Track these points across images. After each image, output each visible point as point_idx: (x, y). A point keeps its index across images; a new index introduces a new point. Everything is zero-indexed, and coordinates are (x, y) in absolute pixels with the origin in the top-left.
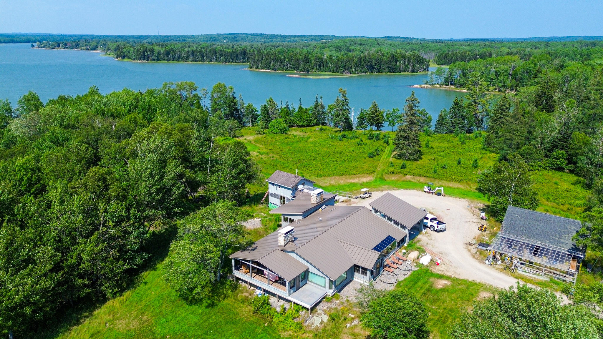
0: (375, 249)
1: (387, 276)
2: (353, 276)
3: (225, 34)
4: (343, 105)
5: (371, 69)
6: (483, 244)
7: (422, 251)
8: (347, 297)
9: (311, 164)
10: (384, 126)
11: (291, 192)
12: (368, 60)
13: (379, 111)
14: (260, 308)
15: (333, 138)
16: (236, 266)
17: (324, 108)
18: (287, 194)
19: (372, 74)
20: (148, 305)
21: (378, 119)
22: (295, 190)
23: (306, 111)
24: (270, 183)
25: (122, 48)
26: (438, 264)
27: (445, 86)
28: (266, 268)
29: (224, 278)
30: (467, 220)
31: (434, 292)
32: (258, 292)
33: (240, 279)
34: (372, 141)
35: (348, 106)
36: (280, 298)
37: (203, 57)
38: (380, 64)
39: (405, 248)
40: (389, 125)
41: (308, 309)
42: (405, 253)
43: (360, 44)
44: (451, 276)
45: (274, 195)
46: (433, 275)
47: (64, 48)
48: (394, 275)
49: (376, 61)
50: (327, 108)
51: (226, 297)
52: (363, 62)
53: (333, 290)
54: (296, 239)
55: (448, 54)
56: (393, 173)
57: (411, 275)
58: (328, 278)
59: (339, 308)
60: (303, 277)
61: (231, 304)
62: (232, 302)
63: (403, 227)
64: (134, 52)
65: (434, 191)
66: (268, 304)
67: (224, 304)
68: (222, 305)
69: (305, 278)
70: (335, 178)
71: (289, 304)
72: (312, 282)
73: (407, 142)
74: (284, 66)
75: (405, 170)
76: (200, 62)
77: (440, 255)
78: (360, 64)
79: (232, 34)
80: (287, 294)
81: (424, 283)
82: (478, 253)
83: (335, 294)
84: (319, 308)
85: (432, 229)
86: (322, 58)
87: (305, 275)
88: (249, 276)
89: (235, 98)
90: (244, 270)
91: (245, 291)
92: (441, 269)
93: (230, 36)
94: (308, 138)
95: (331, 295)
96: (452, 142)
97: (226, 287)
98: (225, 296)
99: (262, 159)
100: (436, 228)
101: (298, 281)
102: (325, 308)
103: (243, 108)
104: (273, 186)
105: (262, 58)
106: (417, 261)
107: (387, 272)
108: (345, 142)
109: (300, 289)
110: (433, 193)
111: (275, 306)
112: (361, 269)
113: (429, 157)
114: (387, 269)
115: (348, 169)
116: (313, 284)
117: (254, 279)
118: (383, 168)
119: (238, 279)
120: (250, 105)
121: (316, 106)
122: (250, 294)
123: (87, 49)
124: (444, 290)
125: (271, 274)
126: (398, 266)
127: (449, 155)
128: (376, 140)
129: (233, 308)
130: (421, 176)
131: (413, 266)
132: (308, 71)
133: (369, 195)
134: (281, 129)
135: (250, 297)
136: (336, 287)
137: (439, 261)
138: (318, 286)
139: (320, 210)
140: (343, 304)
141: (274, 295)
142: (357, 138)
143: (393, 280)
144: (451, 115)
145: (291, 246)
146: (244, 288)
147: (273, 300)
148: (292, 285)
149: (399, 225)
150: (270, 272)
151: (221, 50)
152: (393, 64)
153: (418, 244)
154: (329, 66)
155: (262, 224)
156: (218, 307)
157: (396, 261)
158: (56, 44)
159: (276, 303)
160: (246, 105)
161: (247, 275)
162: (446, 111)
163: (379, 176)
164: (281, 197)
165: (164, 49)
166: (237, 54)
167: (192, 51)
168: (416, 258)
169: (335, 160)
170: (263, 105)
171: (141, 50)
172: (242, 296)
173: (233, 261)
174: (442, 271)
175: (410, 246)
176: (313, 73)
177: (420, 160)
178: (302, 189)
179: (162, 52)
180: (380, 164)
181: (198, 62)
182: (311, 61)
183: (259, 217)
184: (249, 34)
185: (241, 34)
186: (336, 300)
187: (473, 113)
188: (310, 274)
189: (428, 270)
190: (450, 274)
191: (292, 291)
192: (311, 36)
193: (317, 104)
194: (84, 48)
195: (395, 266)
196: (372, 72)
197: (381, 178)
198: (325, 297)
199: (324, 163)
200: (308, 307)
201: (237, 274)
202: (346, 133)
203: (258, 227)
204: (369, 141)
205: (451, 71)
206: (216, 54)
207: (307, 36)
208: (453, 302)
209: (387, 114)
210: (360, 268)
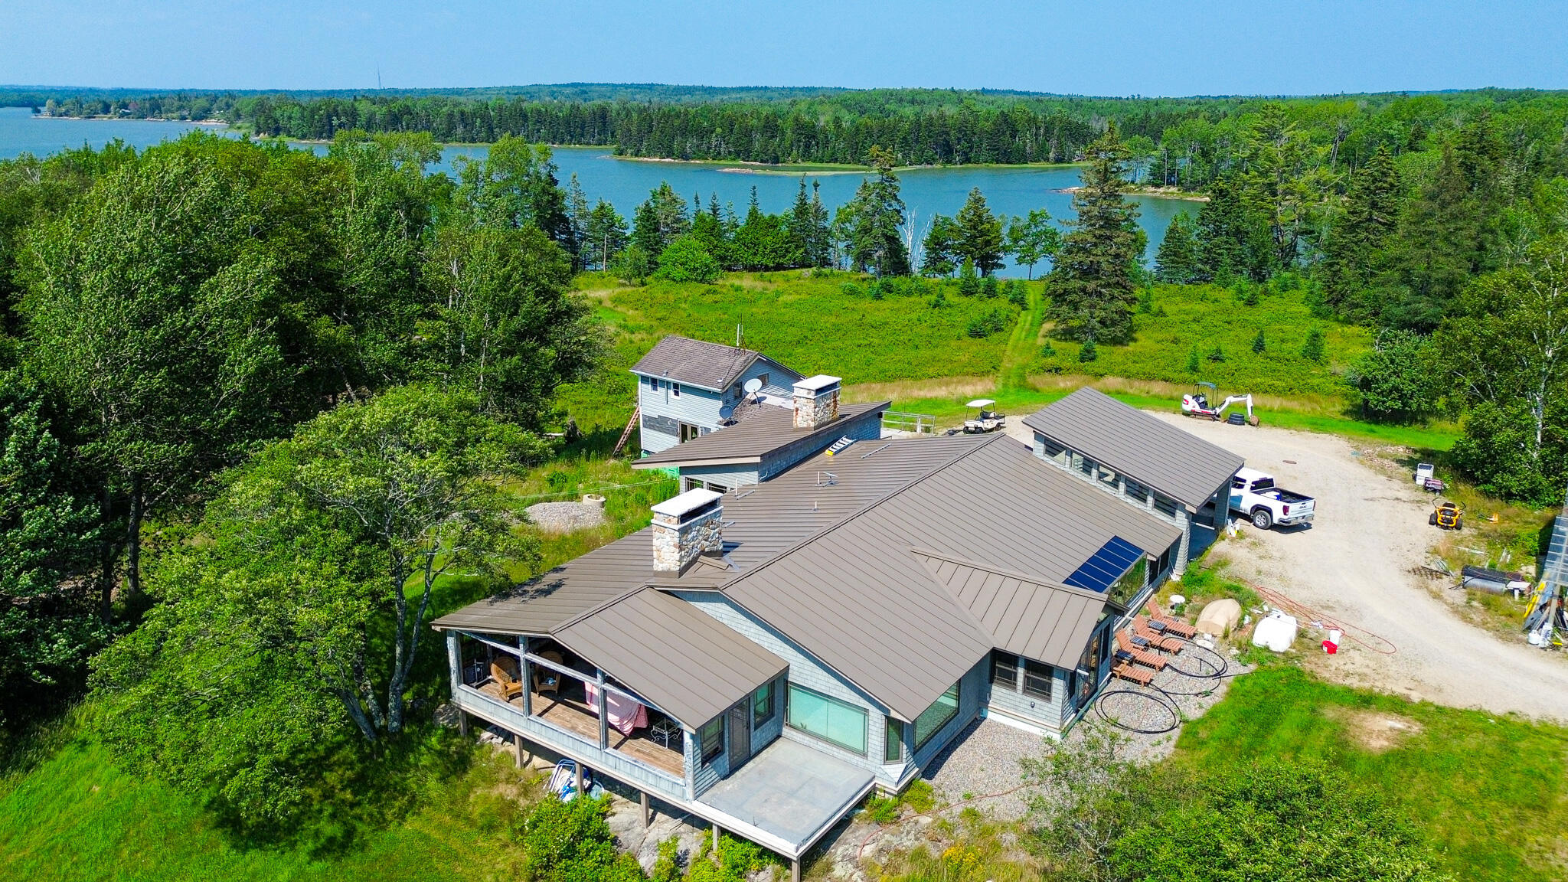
0: (1079, 579)
1: (1127, 698)
2: (983, 701)
3: (556, 85)
4: (882, 198)
5: (947, 153)
6: (1482, 570)
7: (1249, 600)
8: (968, 797)
9: (790, 355)
10: (1002, 266)
11: (720, 404)
12: (935, 129)
13: (990, 220)
14: (561, 857)
15: (853, 292)
16: (465, 663)
17: (825, 218)
18: (705, 414)
19: (948, 166)
20: (53, 848)
21: (988, 243)
22: (733, 396)
23: (773, 224)
24: (645, 379)
25: (272, 109)
26: (1332, 649)
27: (1153, 189)
28: (591, 671)
29: (420, 722)
30: (1370, 495)
31: (1362, 766)
32: (562, 779)
33: (485, 725)
34: (974, 299)
35: (896, 200)
36: (657, 805)
37: (491, 130)
38: (969, 141)
39: (1178, 589)
40: (1020, 261)
41: (785, 861)
42: (1182, 607)
43: (913, 102)
44: (1408, 697)
45: (659, 424)
46: (1326, 693)
47: (122, 116)
48: (1157, 694)
49: (960, 131)
50: (832, 217)
51: (414, 804)
52: (923, 133)
53: (902, 767)
54: (729, 547)
55: (1147, 117)
56: (1058, 370)
57: (1231, 693)
58: (880, 707)
59: (935, 854)
60: (761, 708)
61: (436, 835)
62: (440, 826)
63: (1167, 505)
64: (302, 117)
65: (1218, 411)
66: (601, 838)
67: (400, 835)
68: (394, 841)
69: (770, 713)
70: (868, 389)
71: (699, 833)
72: (802, 730)
73: (1091, 286)
74: (709, 148)
75: (1095, 363)
76: (484, 144)
77: (1326, 612)
78: (917, 141)
79: (573, 85)
80: (689, 792)
81: (1306, 729)
82: (1475, 603)
83: (910, 783)
84: (838, 851)
85: (1260, 520)
86: (814, 125)
87: (771, 700)
88: (519, 710)
89: (556, 182)
90: (501, 682)
91: (502, 776)
92: (1349, 667)
93: (568, 91)
94: (778, 294)
95: (895, 789)
96: (1216, 300)
97: (418, 760)
98: (412, 801)
99: (631, 342)
100: (1278, 516)
101: (739, 727)
102: (868, 851)
103: (583, 216)
104: (655, 389)
105: (651, 127)
106: (1242, 636)
107: (1128, 684)
108: (890, 302)
109: (750, 765)
110: (1215, 417)
111: (634, 845)
112: (1021, 672)
113: (1160, 336)
114: (1123, 669)
115: (909, 363)
116: (807, 740)
117: (541, 720)
118: (1019, 360)
119: (477, 723)
120: (602, 207)
121: (802, 210)
122: (525, 791)
123: (183, 118)
124: (1402, 757)
125: (615, 697)
126: (1166, 657)
127: (1218, 330)
128: (985, 296)
129: (440, 858)
130: (1150, 378)
131: (1228, 659)
132: (776, 160)
133: (996, 422)
134: (695, 269)
135: (523, 802)
136: (915, 751)
137: (1335, 637)
138: (835, 751)
139: (829, 452)
140: (951, 832)
141: (631, 793)
142: (927, 292)
143: (1160, 717)
144: (1202, 228)
145: (707, 573)
146: (499, 760)
147: (625, 816)
148: (709, 747)
149: (1150, 499)
150: (608, 687)
151: (539, 111)
152: (1007, 138)
153: (1222, 572)
154: (831, 145)
155: (608, 515)
156: (373, 854)
157: (1156, 640)
158: (100, 106)
159: (639, 829)
160: (593, 208)
161: (511, 706)
162: (1188, 219)
163: (1014, 380)
164: (684, 427)
165: (384, 109)
166: (584, 122)
167: (462, 113)
168: (1233, 624)
169: (866, 342)
170: (642, 206)
171: (321, 112)
172: (486, 798)
173: (451, 642)
174: (1362, 677)
175: (1193, 581)
176: (790, 165)
177: (1132, 344)
178: (760, 395)
179: (378, 116)
180: (1008, 353)
181: (478, 144)
182: (783, 133)
183: (598, 494)
184: (621, 85)
185: (599, 85)
186: (919, 813)
187: (1270, 223)
188: (794, 694)
189: (1300, 673)
190: (1399, 689)
191: (711, 774)
192: (783, 88)
193: (803, 203)
194: (174, 115)
195: (1152, 656)
196: (949, 162)
197: (1020, 386)
198: (866, 797)
199: (829, 351)
200: (790, 849)
201: (468, 699)
202: (895, 281)
203: (591, 524)
204: (965, 300)
205: (1170, 147)
206: (526, 121)
207: (772, 90)
208: (1467, 814)
209: (1012, 229)
210: (1016, 666)
